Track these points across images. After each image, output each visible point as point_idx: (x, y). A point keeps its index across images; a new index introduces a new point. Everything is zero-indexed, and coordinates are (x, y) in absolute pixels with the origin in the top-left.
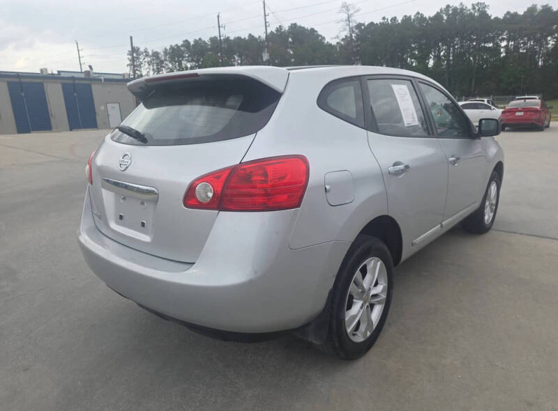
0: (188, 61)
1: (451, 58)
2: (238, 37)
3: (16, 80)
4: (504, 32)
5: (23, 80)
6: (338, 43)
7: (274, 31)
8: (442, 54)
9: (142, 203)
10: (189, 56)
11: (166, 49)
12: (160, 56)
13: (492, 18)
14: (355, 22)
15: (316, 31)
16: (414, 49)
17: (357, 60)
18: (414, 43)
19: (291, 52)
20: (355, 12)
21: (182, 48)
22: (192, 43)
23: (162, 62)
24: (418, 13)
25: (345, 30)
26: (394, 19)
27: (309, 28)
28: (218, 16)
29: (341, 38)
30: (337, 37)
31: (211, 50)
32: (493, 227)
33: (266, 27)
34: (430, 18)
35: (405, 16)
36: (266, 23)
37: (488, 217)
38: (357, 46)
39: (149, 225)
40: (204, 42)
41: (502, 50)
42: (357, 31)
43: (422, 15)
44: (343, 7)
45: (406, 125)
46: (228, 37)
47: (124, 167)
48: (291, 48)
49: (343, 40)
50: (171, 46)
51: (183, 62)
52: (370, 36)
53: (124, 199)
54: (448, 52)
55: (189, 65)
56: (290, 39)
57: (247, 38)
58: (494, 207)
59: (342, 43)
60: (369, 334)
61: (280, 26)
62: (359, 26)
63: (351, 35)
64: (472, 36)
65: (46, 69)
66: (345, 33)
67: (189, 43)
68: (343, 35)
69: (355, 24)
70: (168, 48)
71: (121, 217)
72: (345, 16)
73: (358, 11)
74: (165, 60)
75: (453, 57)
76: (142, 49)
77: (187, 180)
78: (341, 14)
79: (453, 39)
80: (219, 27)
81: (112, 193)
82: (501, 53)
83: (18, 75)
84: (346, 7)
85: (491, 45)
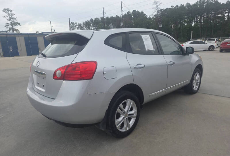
0: (92, 27)
1: (202, 22)
2: (112, 17)
3: (27, 36)
4: (226, 9)
5: (29, 36)
6: (152, 17)
7: (126, 13)
8: (198, 20)
9: (43, 78)
10: (93, 25)
11: (84, 22)
12: (81, 25)
13: (221, 4)
14: (160, 8)
15: (144, 13)
16: (185, 18)
17: (160, 24)
18: (186, 16)
19: (133, 22)
20: (160, 4)
21: (90, 22)
22: (94, 20)
23: (82, 27)
24: (188, 3)
25: (155, 12)
26: (177, 6)
27: (141, 12)
28: (103, 9)
29: (154, 15)
30: (152, 15)
31: (101, 22)
32: (198, 92)
33: (122, 12)
34: (192, 5)
35: (181, 5)
36: (122, 10)
37: (195, 87)
38: (160, 18)
39: (45, 86)
40: (98, 19)
41: (226, 17)
42: (160, 12)
43: (189, 4)
44: (155, 2)
45: (147, 50)
46: (108, 17)
47: (37, 66)
48: (133, 20)
49: (155, 16)
50: (86, 21)
51: (90, 27)
52: (166, 14)
53: (39, 77)
54: (201, 19)
55: (92, 29)
56: (133, 17)
57: (115, 17)
58: (199, 84)
59: (154, 17)
60: (128, 129)
61: (129, 12)
62: (161, 10)
63: (158, 14)
64: (212, 12)
65: (38, 32)
66: (156, 13)
67: (93, 20)
68: (154, 14)
69: (159, 9)
70: (85, 22)
71: (38, 83)
72: (155, 6)
73: (161, 4)
74: (84, 27)
75: (203, 21)
76: (75, 23)
77: (54, 70)
78: (154, 5)
79: (203, 13)
80: (104, 13)
81: (36, 75)
82: (225, 19)
83: (28, 34)
84: (156, 3)
85: (220, 15)
